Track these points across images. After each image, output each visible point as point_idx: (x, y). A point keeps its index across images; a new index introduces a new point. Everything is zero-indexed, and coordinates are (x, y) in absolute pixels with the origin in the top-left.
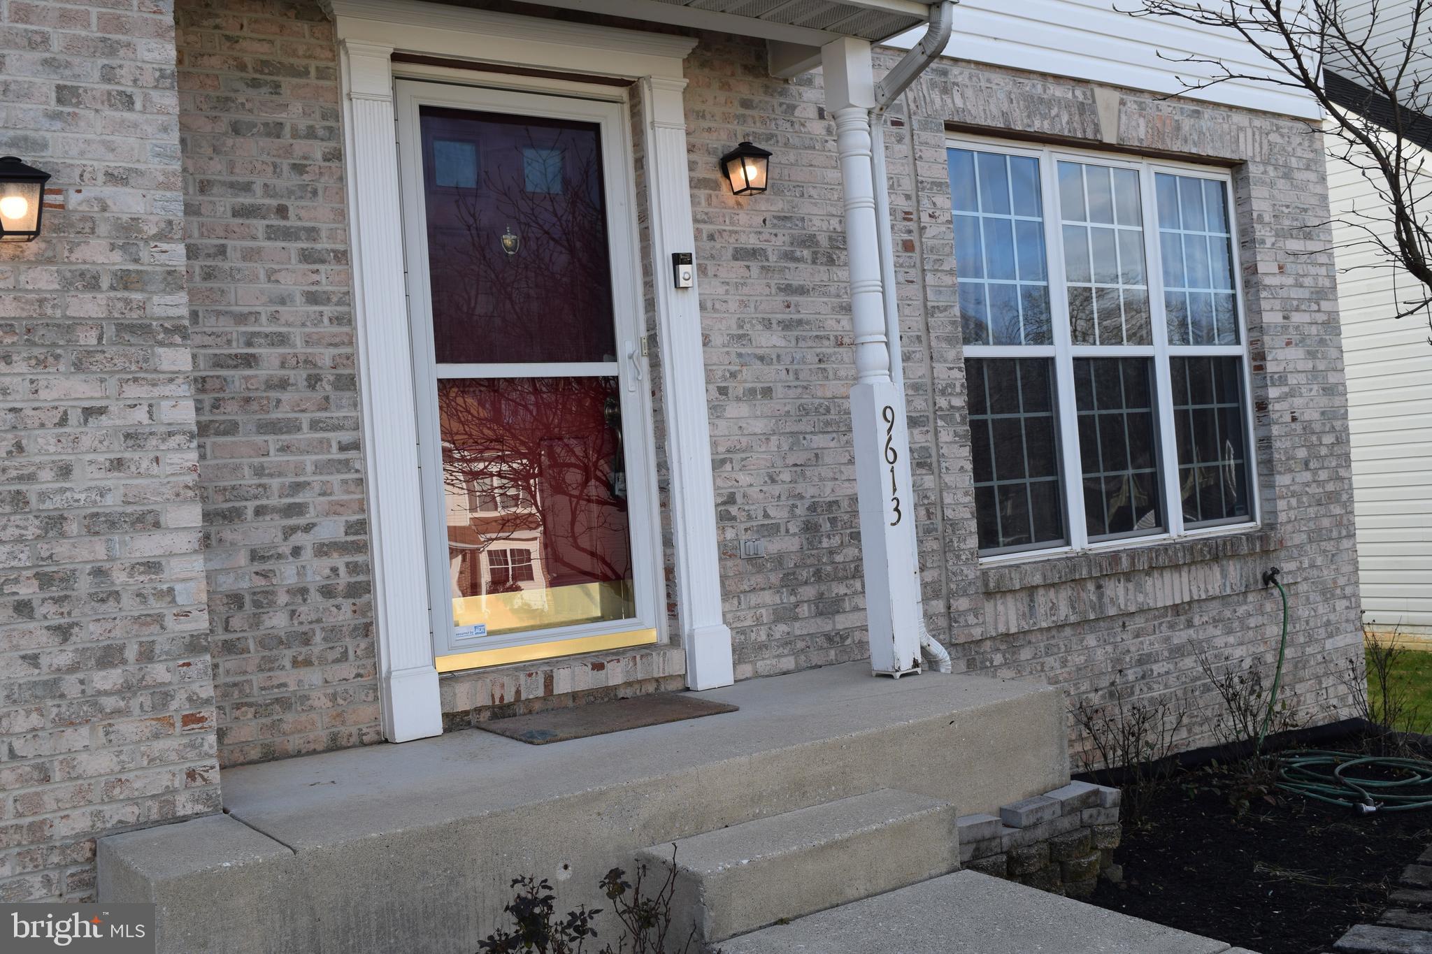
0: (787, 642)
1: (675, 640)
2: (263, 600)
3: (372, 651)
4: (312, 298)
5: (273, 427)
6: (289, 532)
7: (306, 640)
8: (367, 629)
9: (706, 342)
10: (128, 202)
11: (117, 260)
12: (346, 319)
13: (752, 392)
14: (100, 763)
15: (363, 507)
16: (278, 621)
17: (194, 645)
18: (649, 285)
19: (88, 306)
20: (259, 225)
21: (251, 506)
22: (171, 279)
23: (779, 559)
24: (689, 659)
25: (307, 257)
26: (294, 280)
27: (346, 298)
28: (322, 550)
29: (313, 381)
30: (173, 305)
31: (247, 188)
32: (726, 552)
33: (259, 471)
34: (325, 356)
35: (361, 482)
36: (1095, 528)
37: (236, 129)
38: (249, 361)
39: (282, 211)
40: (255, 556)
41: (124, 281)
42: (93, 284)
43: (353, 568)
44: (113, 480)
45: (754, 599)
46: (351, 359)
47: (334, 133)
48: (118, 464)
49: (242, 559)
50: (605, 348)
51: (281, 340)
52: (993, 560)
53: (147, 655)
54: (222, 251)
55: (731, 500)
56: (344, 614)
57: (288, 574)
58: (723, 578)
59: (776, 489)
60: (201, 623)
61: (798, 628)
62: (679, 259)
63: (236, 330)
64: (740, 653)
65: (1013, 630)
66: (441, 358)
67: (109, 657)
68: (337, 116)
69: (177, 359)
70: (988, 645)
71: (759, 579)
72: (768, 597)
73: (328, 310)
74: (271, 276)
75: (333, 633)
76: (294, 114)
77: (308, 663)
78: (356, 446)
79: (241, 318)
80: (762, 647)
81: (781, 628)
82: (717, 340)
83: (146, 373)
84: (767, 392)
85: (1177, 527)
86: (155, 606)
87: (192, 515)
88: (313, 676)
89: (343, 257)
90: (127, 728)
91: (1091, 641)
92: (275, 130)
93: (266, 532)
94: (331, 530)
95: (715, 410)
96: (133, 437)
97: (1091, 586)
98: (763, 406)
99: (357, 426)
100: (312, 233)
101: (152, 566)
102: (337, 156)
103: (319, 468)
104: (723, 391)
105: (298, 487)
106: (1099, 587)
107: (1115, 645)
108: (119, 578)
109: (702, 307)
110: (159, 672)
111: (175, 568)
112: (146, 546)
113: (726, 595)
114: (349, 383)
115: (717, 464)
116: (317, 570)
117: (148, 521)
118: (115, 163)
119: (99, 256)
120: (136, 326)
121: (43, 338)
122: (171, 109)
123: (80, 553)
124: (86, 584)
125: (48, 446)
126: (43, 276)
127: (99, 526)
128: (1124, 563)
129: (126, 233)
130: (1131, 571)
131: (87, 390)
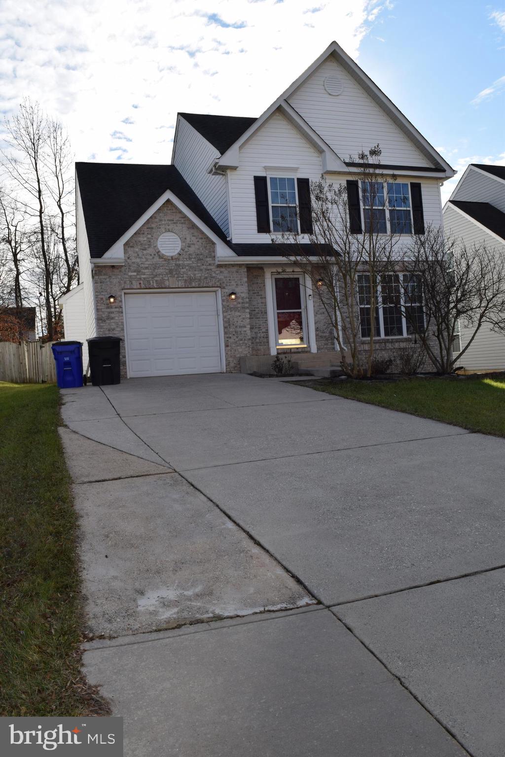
0: (326, 348)
1: (309, 347)
2: (256, 338)
3: (269, 345)
4: (262, 303)
5: (258, 318)
6: (259, 330)
7: (261, 343)
8: (268, 342)
9: (314, 306)
10: (243, 295)
11: (242, 301)
12: (266, 305)
13: (321, 313)
14: (240, 350)
15: (268, 327)
16: (258, 340)
17: (249, 339)
18: (306, 299)
19: (239, 305)
20: (255, 295)
21: (255, 327)
22: (247, 303)
23: (325, 337)
24: (310, 349)
25: (261, 298)
26: (260, 301)
27: (266, 303)
28: (263, 332)
29: (262, 313)
30: (247, 305)
31: (254, 290)
32: (317, 335)
33: (256, 323)
34: (263, 310)
35: (267, 325)
36: (386, 334)
37: (253, 284)
38: (255, 310)
39: (258, 293)
40: (255, 333)
41: (242, 303)
42: (239, 303)
43: (267, 335)
44: (242, 323)
45: (321, 342)
46: (266, 310)
47: (264, 283)
48: (242, 321)
49: (254, 333)
50: (300, 308)
51: (258, 308)
52: (364, 339)
53: (245, 340)
54: (251, 298)
55: (318, 328)
56: (265, 340)
57: (259, 335)
58: (316, 339)
59: (325, 327)
60: (250, 337)
61: (328, 346)
62: (310, 295)
63: (253, 307)
64: (318, 349)
65: (367, 349)
66: (277, 310)
67: (241, 340)
68: (264, 280)
69: (248, 311)
70: (362, 352)
71: (322, 339)
72: (323, 342)
73: (263, 304)
74: (257, 301)
75: (264, 342)
76: (259, 281)
77: (261, 345)
78: (267, 320)
79: (254, 306)
80: (322, 348)
81: (325, 346)
82: (316, 306)
83: (244, 312)
84: (324, 313)
85: (405, 335)
86: (246, 335)
87: (249, 327)
88: (262, 347)
89: (265, 298)
90: (243, 347)
91: (383, 352)
92: (257, 283)
93: (256, 330)
94: (264, 330)
95: (315, 316)
96: (244, 318)
97: (383, 344)
98: (323, 315)
99: (267, 318)
100: (261, 295)
101: (245, 331)
102: (264, 286)
103: (262, 323)
104: (317, 313)
105: (260, 325)
106: (385, 344)
107: (389, 354)
108: (242, 332)
109: (314, 302)
110: (246, 342)
111: (248, 331)
112: (245, 329)
113: (316, 341)
114: (266, 313)
115: (315, 323)
116: (262, 335)
117: (245, 327)
118: (242, 291)
119: (240, 300)
120: (244, 308)
121: (235, 309)
122: (246, 284)
123: (239, 329)
124: (239, 333)
125: (236, 319)
126: (235, 303)
127: (240, 327)
128: (390, 341)
129: (243, 298)
130: (392, 342)
131: (239, 314)
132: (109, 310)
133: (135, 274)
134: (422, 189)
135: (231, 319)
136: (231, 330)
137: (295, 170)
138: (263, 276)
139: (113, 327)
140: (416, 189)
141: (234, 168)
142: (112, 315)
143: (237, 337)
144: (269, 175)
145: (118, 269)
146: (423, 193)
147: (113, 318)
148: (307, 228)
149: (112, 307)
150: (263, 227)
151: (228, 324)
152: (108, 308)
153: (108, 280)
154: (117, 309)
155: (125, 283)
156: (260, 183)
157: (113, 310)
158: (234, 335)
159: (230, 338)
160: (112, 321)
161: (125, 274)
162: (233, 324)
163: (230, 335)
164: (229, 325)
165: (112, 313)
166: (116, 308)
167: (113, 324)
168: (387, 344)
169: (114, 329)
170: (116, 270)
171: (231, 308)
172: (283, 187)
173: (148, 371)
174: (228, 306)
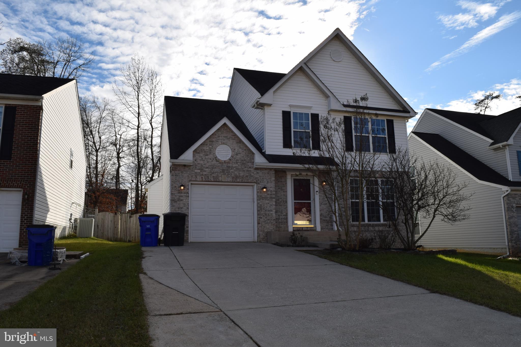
0: (327, 228)
1: (315, 227)
2: (279, 219)
3: (287, 224)
4: (284, 195)
5: (280, 205)
6: (281, 214)
7: (282, 222)
8: (287, 222)
9: (320, 199)
10: (271, 189)
11: (270, 193)
12: (286, 197)
13: (324, 204)
14: (268, 227)
15: (287, 212)
16: (280, 221)
17: (274, 220)
18: (314, 194)
19: (268, 196)
20: (280, 189)
21: (278, 211)
22: (274, 194)
23: (327, 220)
24: (316, 228)
25: (284, 192)
27: (287, 195)
28: (284, 215)
29: (284, 202)
30: (274, 196)
31: (279, 186)
32: (321, 219)
33: (279, 209)
34: (285, 200)
35: (287, 210)
36: (369, 220)
37: (278, 182)
38: (279, 200)
39: (282, 188)
40: (278, 215)
41: (271, 194)
42: (269, 195)
43: (286, 217)
44: (270, 208)
45: (324, 224)
46: (287, 200)
47: (286, 182)
48: (270, 207)
49: (277, 216)
50: (310, 200)
51: (281, 198)
52: (354, 223)
53: (271, 220)
54: (277, 191)
55: (322, 214)
56: (285, 221)
57: (281, 217)
58: (320, 221)
59: (327, 213)
60: (275, 218)
61: (328, 227)
62: (317, 191)
64: (322, 229)
65: (355, 230)
66: (294, 200)
67: (269, 220)
68: (286, 180)
69: (274, 200)
70: (352, 232)
71: (324, 222)
72: (325, 224)
73: (285, 196)
74: (281, 193)
75: (284, 222)
76: (283, 180)
77: (282, 224)
78: (287, 207)
79: (278, 197)
80: (324, 228)
81: (327, 227)
82: (321, 199)
83: (272, 201)
84: (326, 204)
85: (382, 221)
86: (272, 217)
87: (274, 211)
88: (282, 225)
89: (286, 192)
90: (270, 225)
91: (367, 233)
92: (281, 182)
93: (279, 214)
94: (285, 214)
95: (320, 206)
96: (271, 205)
97: (367, 227)
99: (287, 206)
100: (284, 190)
101: (272, 214)
102: (286, 183)
103: (284, 209)
104: (321, 204)
105: (282, 210)
106: (368, 227)
107: (371, 234)
108: (270, 214)
109: (319, 196)
110: (272, 221)
112: (271, 212)
113: (320, 223)
114: (286, 202)
115: (320, 211)
116: (283, 217)
117: (272, 211)
118: (270, 186)
119: (269, 193)
120: (271, 198)
121: (266, 198)
122: (274, 182)
123: (267, 213)
124: (267, 215)
125: (266, 205)
126: (266, 194)
127: (269, 211)
128: (372, 225)
129: (271, 191)
130: (373, 226)
131: (268, 202)
132: (179, 195)
133: (199, 171)
134: (394, 124)
135: (263, 205)
136: (262, 212)
137: (310, 108)
138: (286, 177)
139: (181, 206)
140: (390, 123)
141: (270, 105)
142: (182, 198)
143: (266, 218)
144: (292, 111)
145: (188, 167)
146: (395, 126)
147: (182, 200)
148: (317, 146)
149: (182, 193)
150: (287, 144)
151: (260, 208)
152: (179, 193)
153: (180, 174)
154: (185, 194)
155: (192, 177)
156: (286, 115)
157: (182, 195)
158: (264, 216)
159: (261, 218)
160: (181, 202)
161: (192, 171)
162: (264, 209)
163: (261, 216)
164: (261, 209)
165: (182, 196)
166: (184, 193)
167: (182, 204)
168: (370, 228)
169: (182, 208)
170: (186, 168)
171: (263, 198)
172: (301, 118)
173: (203, 238)
174: (261, 196)
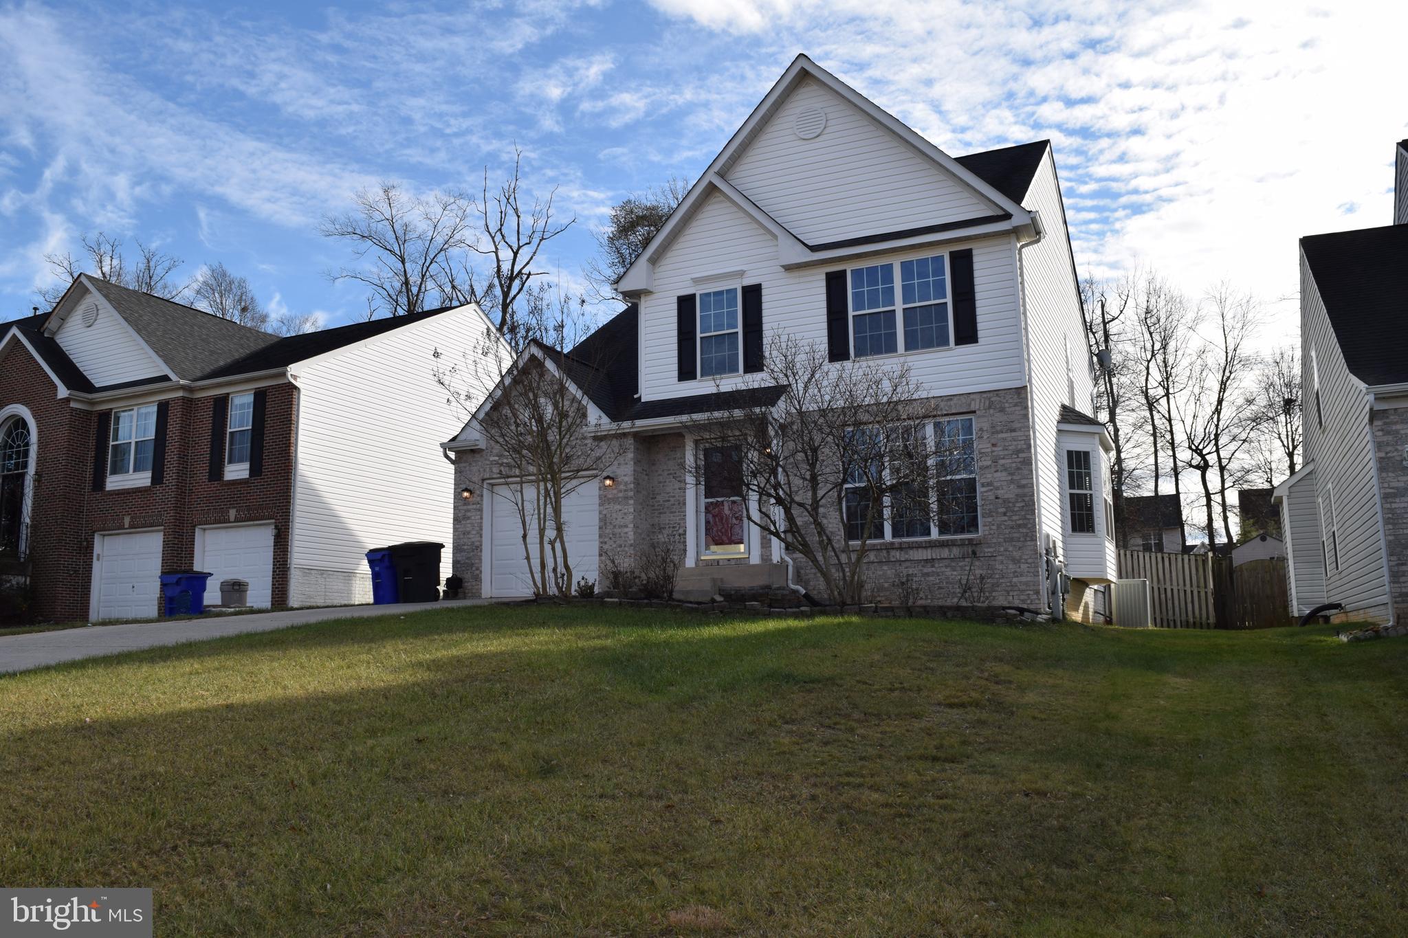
2: (669, 543)
6: (674, 531)
10: (626, 479)
11: (625, 488)
12: (685, 492)
15: (686, 527)
17: (631, 545)
19: (621, 495)
22: (631, 490)
25: (679, 481)
27: (685, 488)
29: (679, 503)
30: (631, 494)
36: (897, 534)
39: (675, 473)
41: (625, 491)
42: (619, 491)
43: (683, 538)
44: (623, 520)
48: (623, 518)
50: (741, 494)
51: (674, 497)
52: (850, 543)
53: (625, 546)
57: (673, 538)
60: (632, 542)
64: (764, 560)
66: (704, 498)
67: (620, 546)
69: (631, 502)
73: (682, 491)
74: (673, 485)
76: (678, 455)
78: (685, 516)
79: (668, 493)
83: (627, 504)
85: (935, 534)
86: (627, 539)
87: (632, 525)
89: (685, 480)
90: (622, 557)
92: (675, 459)
94: (680, 531)
96: (625, 514)
101: (626, 533)
103: (679, 520)
105: (675, 523)
106: (888, 552)
107: (896, 571)
108: (622, 534)
110: (626, 549)
111: (630, 533)
112: (626, 530)
114: (685, 504)
116: (678, 538)
117: (626, 526)
118: (624, 473)
119: (622, 487)
120: (626, 498)
121: (615, 500)
122: (632, 463)
123: (617, 530)
124: (618, 536)
125: (614, 515)
126: (615, 492)
127: (621, 527)
129: (626, 484)
130: (911, 547)
131: (619, 507)
132: (465, 507)
133: (497, 458)
134: (975, 259)
135: (608, 516)
136: (607, 531)
137: (741, 274)
138: (682, 447)
139: (468, 529)
140: (963, 264)
141: (647, 292)
142: (469, 514)
143: (615, 542)
144: (698, 291)
145: (479, 453)
146: (976, 266)
147: (469, 518)
148: (754, 362)
149: (469, 504)
150: (686, 372)
151: (604, 522)
152: (465, 504)
153: (468, 468)
154: (475, 506)
155: (484, 471)
156: (686, 305)
157: (469, 507)
158: (610, 538)
159: (606, 543)
160: (468, 521)
161: (486, 460)
162: (611, 523)
163: (606, 540)
164: (605, 524)
165: (469, 511)
166: (473, 504)
167: (469, 525)
169: (469, 533)
170: (477, 455)
171: (608, 499)
172: (719, 305)
173: (512, 589)
174: (605, 496)
